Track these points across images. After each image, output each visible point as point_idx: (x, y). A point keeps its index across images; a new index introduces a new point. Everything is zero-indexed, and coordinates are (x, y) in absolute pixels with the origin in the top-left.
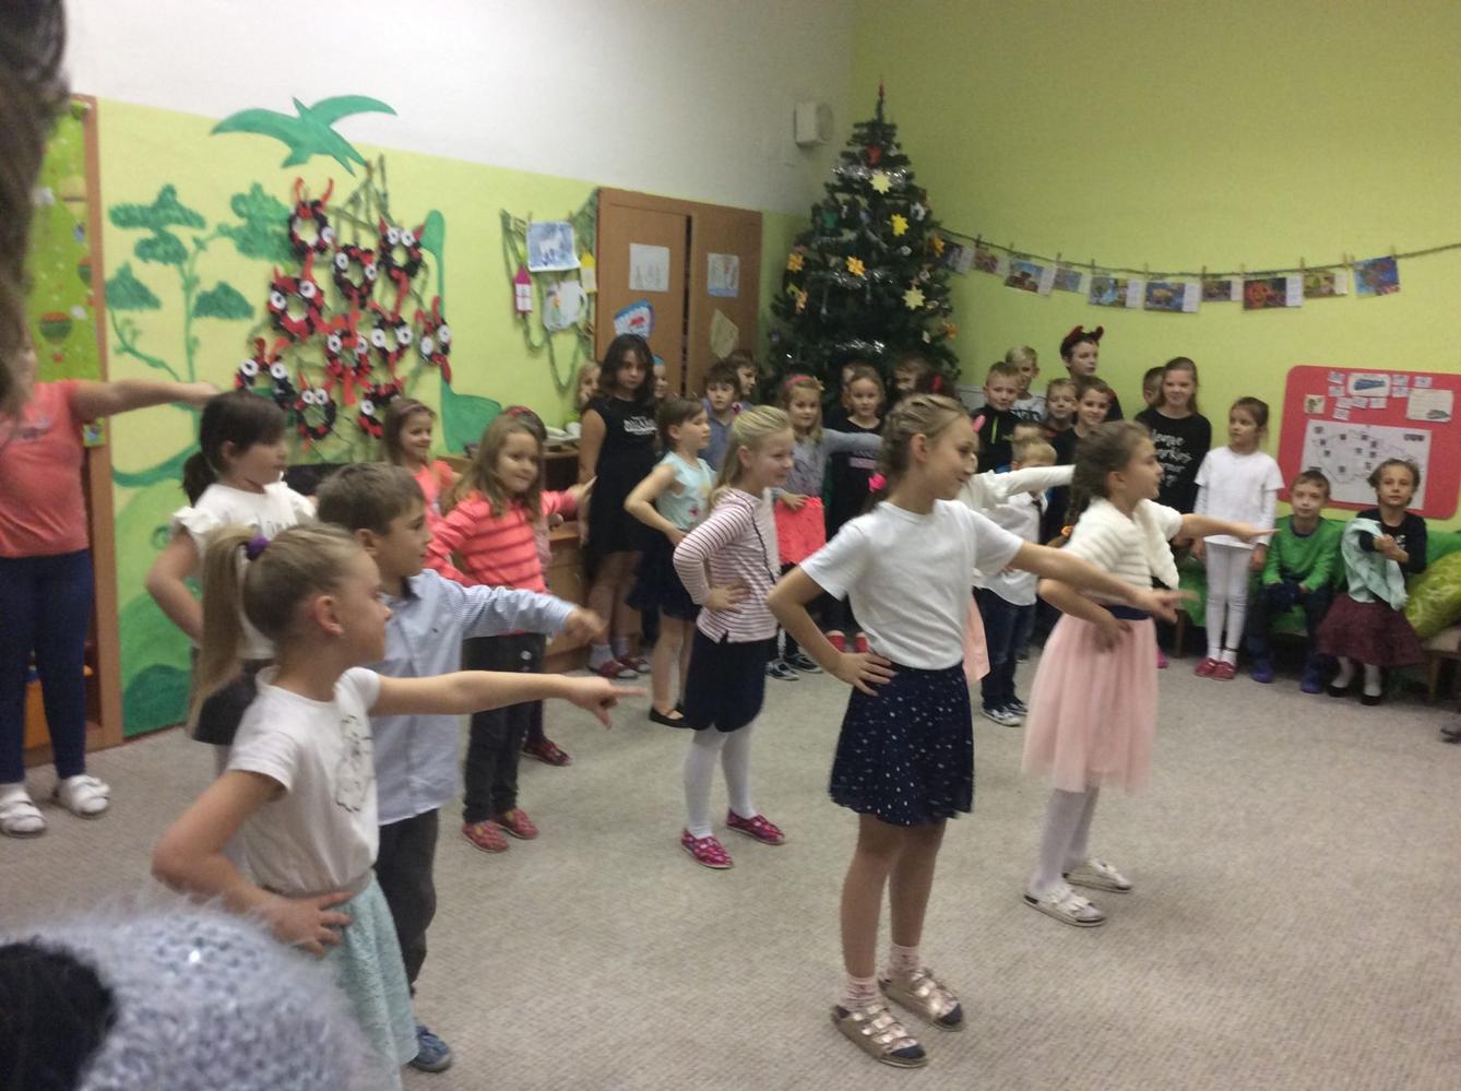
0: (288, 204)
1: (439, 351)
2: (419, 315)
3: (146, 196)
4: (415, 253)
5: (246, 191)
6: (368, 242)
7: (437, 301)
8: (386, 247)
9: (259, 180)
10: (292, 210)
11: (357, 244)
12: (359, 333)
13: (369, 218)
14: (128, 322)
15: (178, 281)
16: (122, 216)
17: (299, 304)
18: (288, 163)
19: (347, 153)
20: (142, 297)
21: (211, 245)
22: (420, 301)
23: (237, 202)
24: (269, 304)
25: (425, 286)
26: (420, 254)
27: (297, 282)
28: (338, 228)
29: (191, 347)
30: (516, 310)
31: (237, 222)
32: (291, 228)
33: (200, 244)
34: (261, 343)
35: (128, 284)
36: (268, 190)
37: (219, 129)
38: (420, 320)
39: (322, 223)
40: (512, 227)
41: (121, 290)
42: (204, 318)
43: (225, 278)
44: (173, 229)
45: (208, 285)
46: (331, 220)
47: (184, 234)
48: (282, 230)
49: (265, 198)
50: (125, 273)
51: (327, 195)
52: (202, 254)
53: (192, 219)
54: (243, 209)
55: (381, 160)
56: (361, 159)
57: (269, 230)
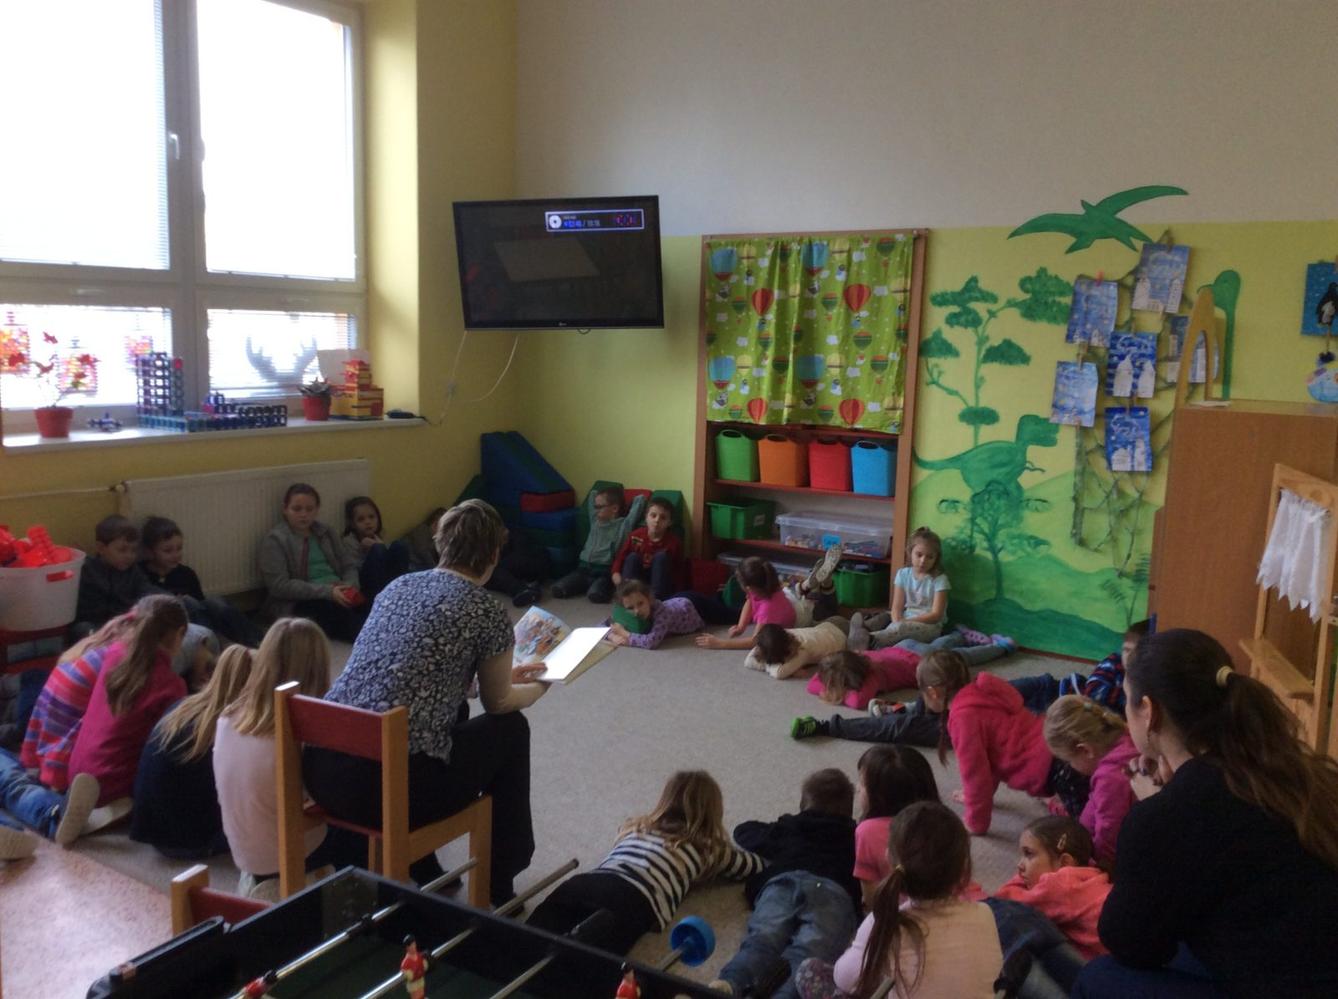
3: (958, 286)
5: (1033, 274)
9: (1044, 265)
14: (937, 365)
15: (975, 339)
16: (939, 299)
18: (1072, 249)
19: (1129, 234)
20: (948, 350)
21: (999, 314)
23: (1024, 284)
29: (979, 383)
31: (1022, 296)
33: (992, 314)
35: (938, 340)
36: (1051, 272)
37: (1013, 235)
41: (933, 343)
42: (990, 364)
43: (1007, 337)
44: (973, 305)
45: (996, 342)
47: (980, 308)
49: (1049, 278)
50: (938, 334)
52: (992, 319)
53: (988, 297)
54: (1029, 286)
55: (1168, 233)
56: (1145, 235)
57: (1050, 300)
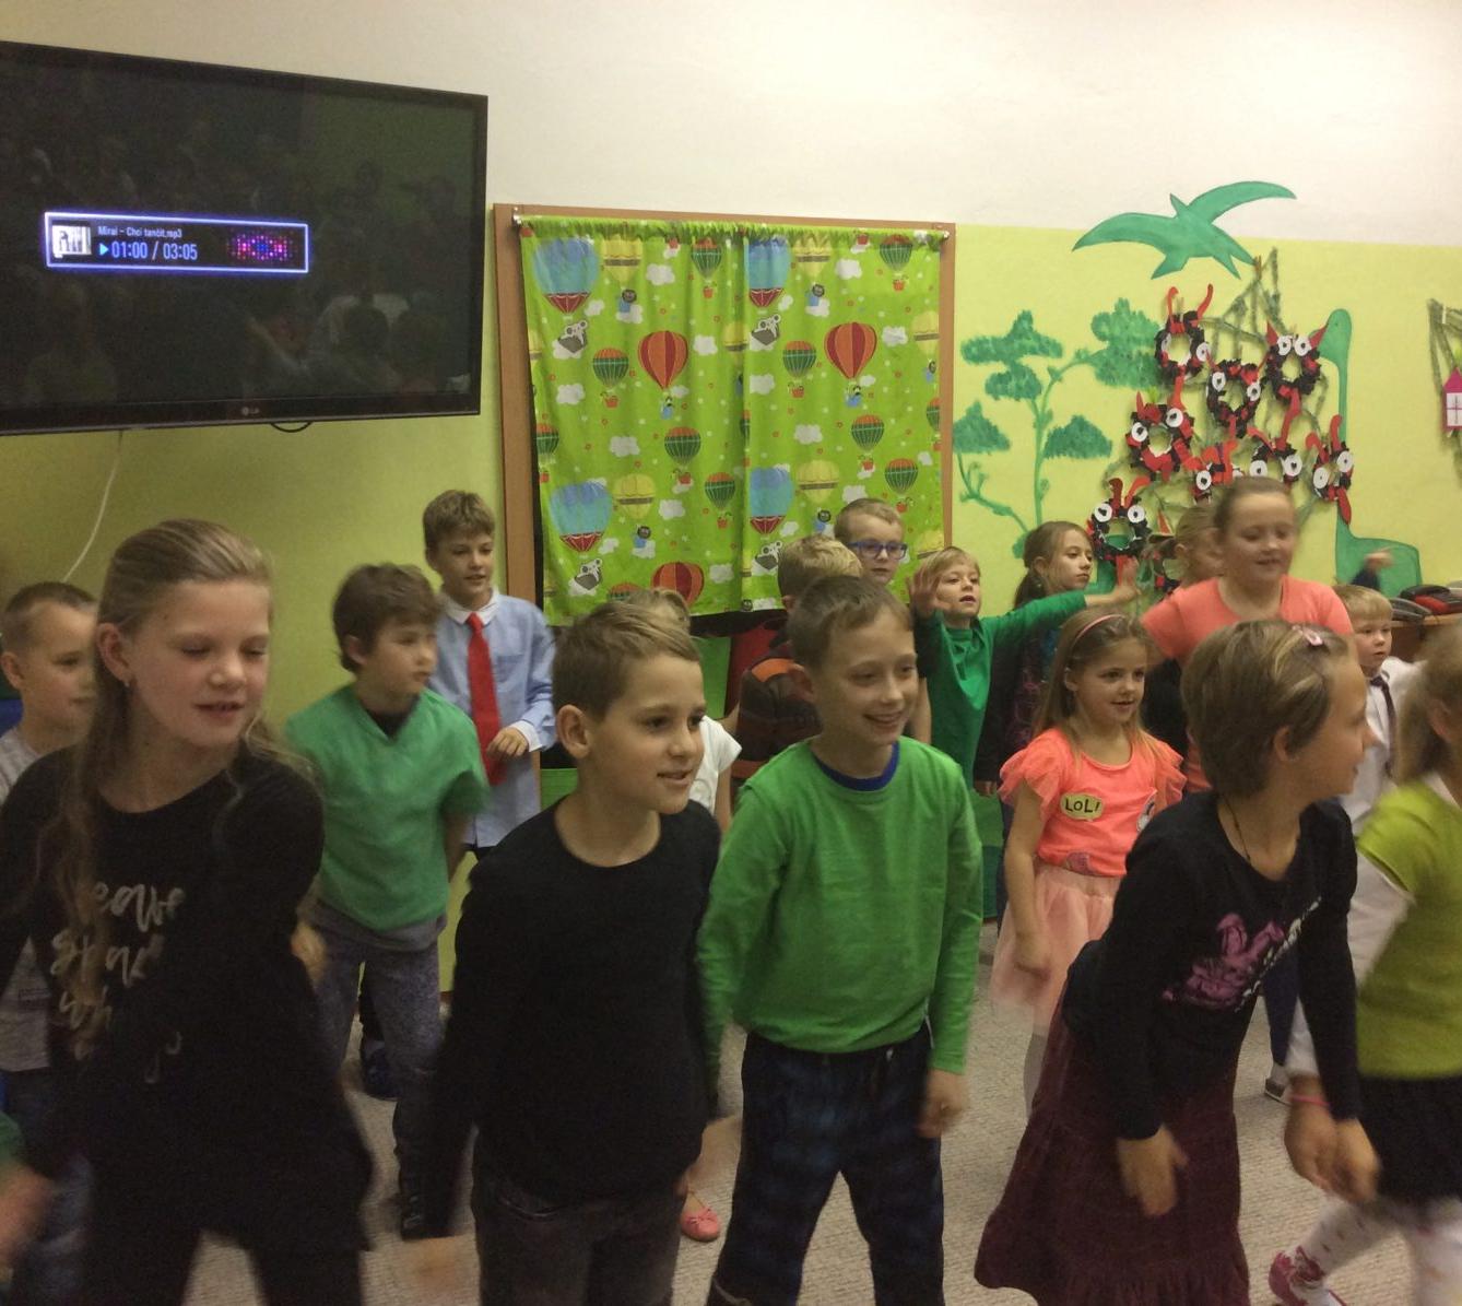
0: (1159, 320)
1: (1337, 484)
2: (1312, 440)
3: (1003, 328)
4: (1311, 366)
5: (1111, 310)
6: (1253, 355)
7: (1337, 421)
8: (1274, 360)
9: (1124, 295)
10: (1162, 327)
11: (1239, 361)
12: (1235, 467)
13: (1255, 328)
14: (976, 466)
15: (1032, 417)
16: (974, 351)
17: (1163, 433)
19: (1230, 252)
20: (992, 438)
21: (1065, 375)
22: (1314, 422)
24: (1128, 436)
25: (1323, 406)
26: (1319, 366)
27: (1164, 409)
28: (1216, 344)
29: (1040, 490)
30: (1444, 426)
31: (1096, 346)
32: (1159, 347)
33: (1055, 376)
34: (1117, 484)
35: (976, 423)
36: (1134, 307)
37: (1080, 244)
38: (1314, 446)
39: (1198, 338)
40: (1444, 321)
41: (970, 430)
42: (1056, 457)
43: (1078, 414)
44: (1028, 361)
45: (1062, 421)
46: (1208, 334)
47: (1038, 365)
48: (1148, 350)
49: (1133, 316)
50: (975, 412)
51: (1205, 305)
52: (1056, 384)
53: (1049, 348)
54: (1105, 329)
55: (1274, 254)
56: (1248, 255)
57: (1135, 352)
